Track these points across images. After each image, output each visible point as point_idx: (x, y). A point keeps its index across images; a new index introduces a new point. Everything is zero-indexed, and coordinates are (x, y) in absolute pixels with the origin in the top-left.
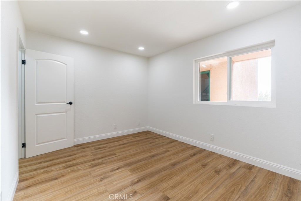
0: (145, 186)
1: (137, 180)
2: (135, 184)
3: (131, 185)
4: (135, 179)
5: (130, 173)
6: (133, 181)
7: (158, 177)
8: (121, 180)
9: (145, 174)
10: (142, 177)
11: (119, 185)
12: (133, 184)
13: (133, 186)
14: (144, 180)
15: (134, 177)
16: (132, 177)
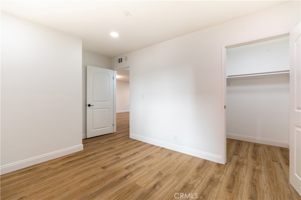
0: (119, 173)
1: (127, 178)
2: (129, 174)
3: (132, 172)
4: (130, 177)
5: (138, 183)
6: (132, 176)
7: (105, 183)
8: (143, 176)
9: (120, 185)
10: (123, 181)
11: (142, 171)
12: (130, 174)
13: (129, 172)
14: (121, 178)
15: (131, 180)
16: (133, 180)
